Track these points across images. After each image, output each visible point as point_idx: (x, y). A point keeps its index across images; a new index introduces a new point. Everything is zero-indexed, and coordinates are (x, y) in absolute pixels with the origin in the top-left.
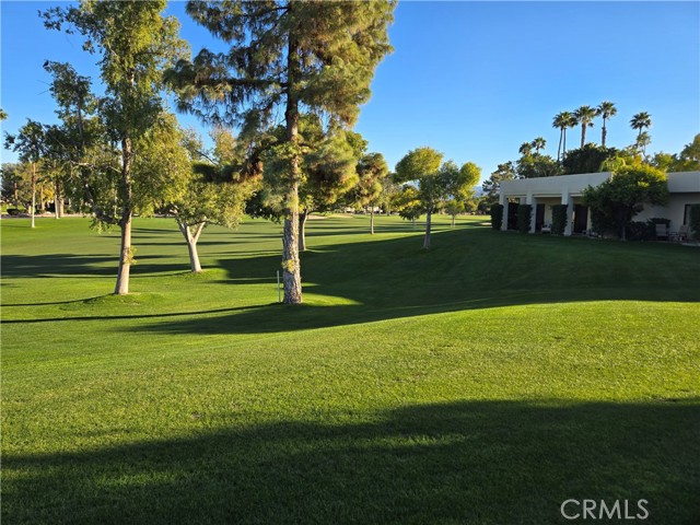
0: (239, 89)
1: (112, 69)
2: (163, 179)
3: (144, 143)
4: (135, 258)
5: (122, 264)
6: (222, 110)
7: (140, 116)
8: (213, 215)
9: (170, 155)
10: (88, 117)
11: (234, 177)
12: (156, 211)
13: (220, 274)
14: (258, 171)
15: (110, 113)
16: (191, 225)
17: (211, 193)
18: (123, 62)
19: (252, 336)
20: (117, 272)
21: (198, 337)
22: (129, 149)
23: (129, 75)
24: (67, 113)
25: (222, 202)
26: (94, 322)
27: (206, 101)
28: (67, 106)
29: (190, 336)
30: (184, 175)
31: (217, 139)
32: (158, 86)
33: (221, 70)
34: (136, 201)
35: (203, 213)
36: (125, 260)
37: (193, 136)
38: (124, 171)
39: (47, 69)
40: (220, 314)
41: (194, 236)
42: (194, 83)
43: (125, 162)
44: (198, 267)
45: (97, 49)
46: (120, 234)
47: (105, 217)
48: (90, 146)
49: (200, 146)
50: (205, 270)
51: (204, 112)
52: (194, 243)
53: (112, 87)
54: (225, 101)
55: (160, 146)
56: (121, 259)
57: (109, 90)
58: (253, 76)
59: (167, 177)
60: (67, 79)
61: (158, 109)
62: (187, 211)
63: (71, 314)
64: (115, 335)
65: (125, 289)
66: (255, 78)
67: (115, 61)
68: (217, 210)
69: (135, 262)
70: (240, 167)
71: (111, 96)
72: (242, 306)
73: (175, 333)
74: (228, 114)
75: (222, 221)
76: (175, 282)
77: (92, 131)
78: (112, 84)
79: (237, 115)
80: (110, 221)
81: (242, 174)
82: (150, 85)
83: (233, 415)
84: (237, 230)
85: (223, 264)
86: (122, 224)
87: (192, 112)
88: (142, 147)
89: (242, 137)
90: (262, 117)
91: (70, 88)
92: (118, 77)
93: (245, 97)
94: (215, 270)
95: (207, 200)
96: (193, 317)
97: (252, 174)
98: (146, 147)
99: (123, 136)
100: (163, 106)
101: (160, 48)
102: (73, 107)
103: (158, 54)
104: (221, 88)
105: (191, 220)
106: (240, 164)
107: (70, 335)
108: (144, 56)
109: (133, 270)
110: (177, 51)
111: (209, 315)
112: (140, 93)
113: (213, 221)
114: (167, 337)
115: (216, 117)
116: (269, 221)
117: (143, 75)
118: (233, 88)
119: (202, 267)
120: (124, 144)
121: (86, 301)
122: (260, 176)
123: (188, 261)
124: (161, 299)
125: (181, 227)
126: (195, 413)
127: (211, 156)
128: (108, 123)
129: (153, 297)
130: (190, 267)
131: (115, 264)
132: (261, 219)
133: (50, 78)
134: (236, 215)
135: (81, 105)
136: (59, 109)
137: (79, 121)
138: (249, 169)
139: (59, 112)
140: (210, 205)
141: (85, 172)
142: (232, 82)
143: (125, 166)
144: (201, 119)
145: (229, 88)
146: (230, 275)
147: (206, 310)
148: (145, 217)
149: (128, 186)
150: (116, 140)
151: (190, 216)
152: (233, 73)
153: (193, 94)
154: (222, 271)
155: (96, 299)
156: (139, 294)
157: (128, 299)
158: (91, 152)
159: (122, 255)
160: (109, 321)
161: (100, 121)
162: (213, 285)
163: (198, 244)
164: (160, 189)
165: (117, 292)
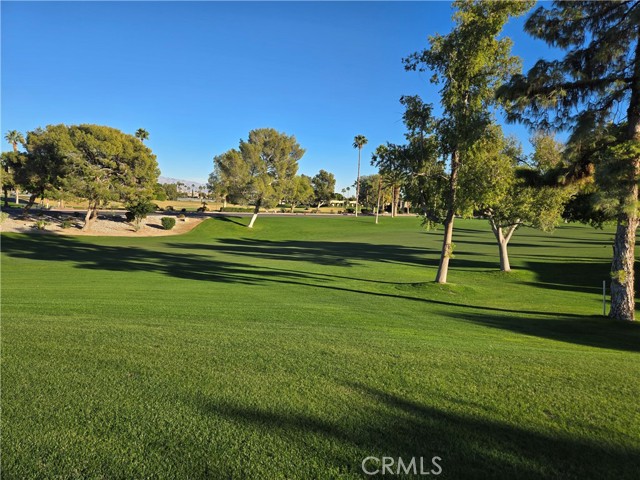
0: (574, 91)
1: (451, 94)
2: (485, 184)
3: (470, 153)
4: (454, 253)
5: (443, 257)
6: (552, 116)
7: (471, 131)
8: (528, 218)
9: (493, 162)
10: (427, 136)
11: (559, 181)
12: (476, 213)
13: (529, 276)
14: (588, 174)
15: (445, 131)
16: (503, 227)
17: (528, 197)
18: (460, 86)
19: (575, 346)
20: (438, 263)
21: (514, 334)
22: (457, 159)
23: (464, 97)
24: (413, 135)
25: (537, 206)
26: (421, 303)
27: (536, 109)
28: (414, 129)
29: (506, 332)
30: (504, 180)
31: (537, 144)
32: (487, 103)
33: (556, 77)
34: (459, 204)
35: (517, 216)
36: (446, 254)
37: (513, 143)
38: (451, 180)
39: (402, 102)
40: (533, 316)
41: (506, 237)
42: (526, 95)
43: (453, 171)
44: (507, 267)
45: (441, 80)
46: (443, 232)
47: (433, 217)
48: (427, 160)
49: (519, 153)
50: (514, 271)
51: (532, 120)
52: (505, 243)
53: (449, 109)
54: (556, 107)
55: (484, 155)
56: (442, 253)
57: (445, 112)
58: (590, 77)
59: (489, 182)
60: (415, 108)
61: (486, 122)
62: (501, 214)
63: (403, 293)
64: (439, 317)
65: (444, 279)
66: (594, 78)
67: (453, 87)
68: (532, 214)
69: (453, 256)
70: (566, 170)
71: (447, 116)
72: (556, 311)
73: (491, 326)
74: (558, 119)
75: (536, 224)
76: (485, 278)
77: (429, 147)
78: (449, 107)
79: (569, 118)
80: (436, 220)
81: (568, 178)
82: (480, 102)
83: (591, 427)
84: (552, 233)
85: (531, 266)
86: (446, 223)
87: (520, 121)
88: (468, 157)
89: (573, 139)
90: (598, 115)
91: (417, 114)
92: (454, 100)
93: (580, 100)
94: (524, 272)
95: (522, 203)
96: (506, 314)
97: (579, 177)
98: (472, 157)
99: (453, 149)
100: (491, 119)
101: (493, 68)
102: (417, 130)
103: (491, 73)
104: (554, 95)
105: (504, 222)
106: (565, 167)
107: (405, 311)
108: (479, 79)
109: (452, 263)
110: (509, 67)
111: (521, 315)
112: (472, 111)
113: (527, 223)
114: (484, 328)
115: (545, 123)
116: (588, 225)
117: (475, 95)
118: (568, 92)
119: (511, 267)
120: (453, 157)
121: (414, 285)
122: (591, 179)
123: (498, 260)
124: (474, 292)
125: (493, 228)
126: (546, 411)
127: (529, 161)
128: (443, 139)
129: (467, 289)
130: (500, 266)
131: (437, 257)
132: (578, 223)
133: (404, 109)
134: (552, 219)
135: (423, 127)
136: (407, 132)
137: (421, 140)
138: (576, 172)
139: (407, 135)
140: (525, 208)
141: (421, 180)
142: (568, 87)
143: (452, 175)
144: (529, 126)
145: (563, 92)
146: (540, 278)
147: (518, 309)
148: (465, 218)
149: (453, 191)
150: (446, 153)
151: (504, 218)
152: (568, 78)
153: (525, 104)
154: (531, 273)
155: (421, 284)
156: (455, 285)
157: (445, 288)
158: (428, 164)
159: (444, 250)
160: (432, 304)
161: (436, 139)
162: (521, 286)
163: (508, 245)
164: (481, 193)
165: (437, 280)
